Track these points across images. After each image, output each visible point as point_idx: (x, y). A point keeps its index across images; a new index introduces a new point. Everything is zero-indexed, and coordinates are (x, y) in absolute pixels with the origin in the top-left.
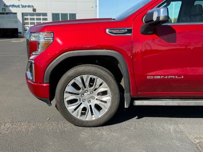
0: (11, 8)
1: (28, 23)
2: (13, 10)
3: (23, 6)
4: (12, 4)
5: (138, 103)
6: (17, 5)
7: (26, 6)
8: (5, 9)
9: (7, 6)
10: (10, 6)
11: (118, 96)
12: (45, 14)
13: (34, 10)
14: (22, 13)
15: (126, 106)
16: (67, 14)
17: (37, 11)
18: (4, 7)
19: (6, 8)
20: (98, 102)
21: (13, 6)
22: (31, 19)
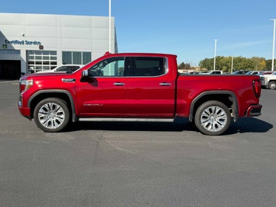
0: (13, 45)
1: (33, 63)
2: (16, 47)
3: (28, 43)
4: (14, 40)
5: (81, 119)
6: (21, 41)
7: (31, 42)
8: (6, 45)
9: (9, 42)
10: (12, 42)
11: (68, 115)
12: (55, 53)
13: (41, 47)
14: (27, 51)
15: (73, 121)
16: (80, 53)
17: (45, 49)
18: (5, 43)
19: (8, 45)
20: (58, 119)
21: (16, 42)
22: (37, 58)
